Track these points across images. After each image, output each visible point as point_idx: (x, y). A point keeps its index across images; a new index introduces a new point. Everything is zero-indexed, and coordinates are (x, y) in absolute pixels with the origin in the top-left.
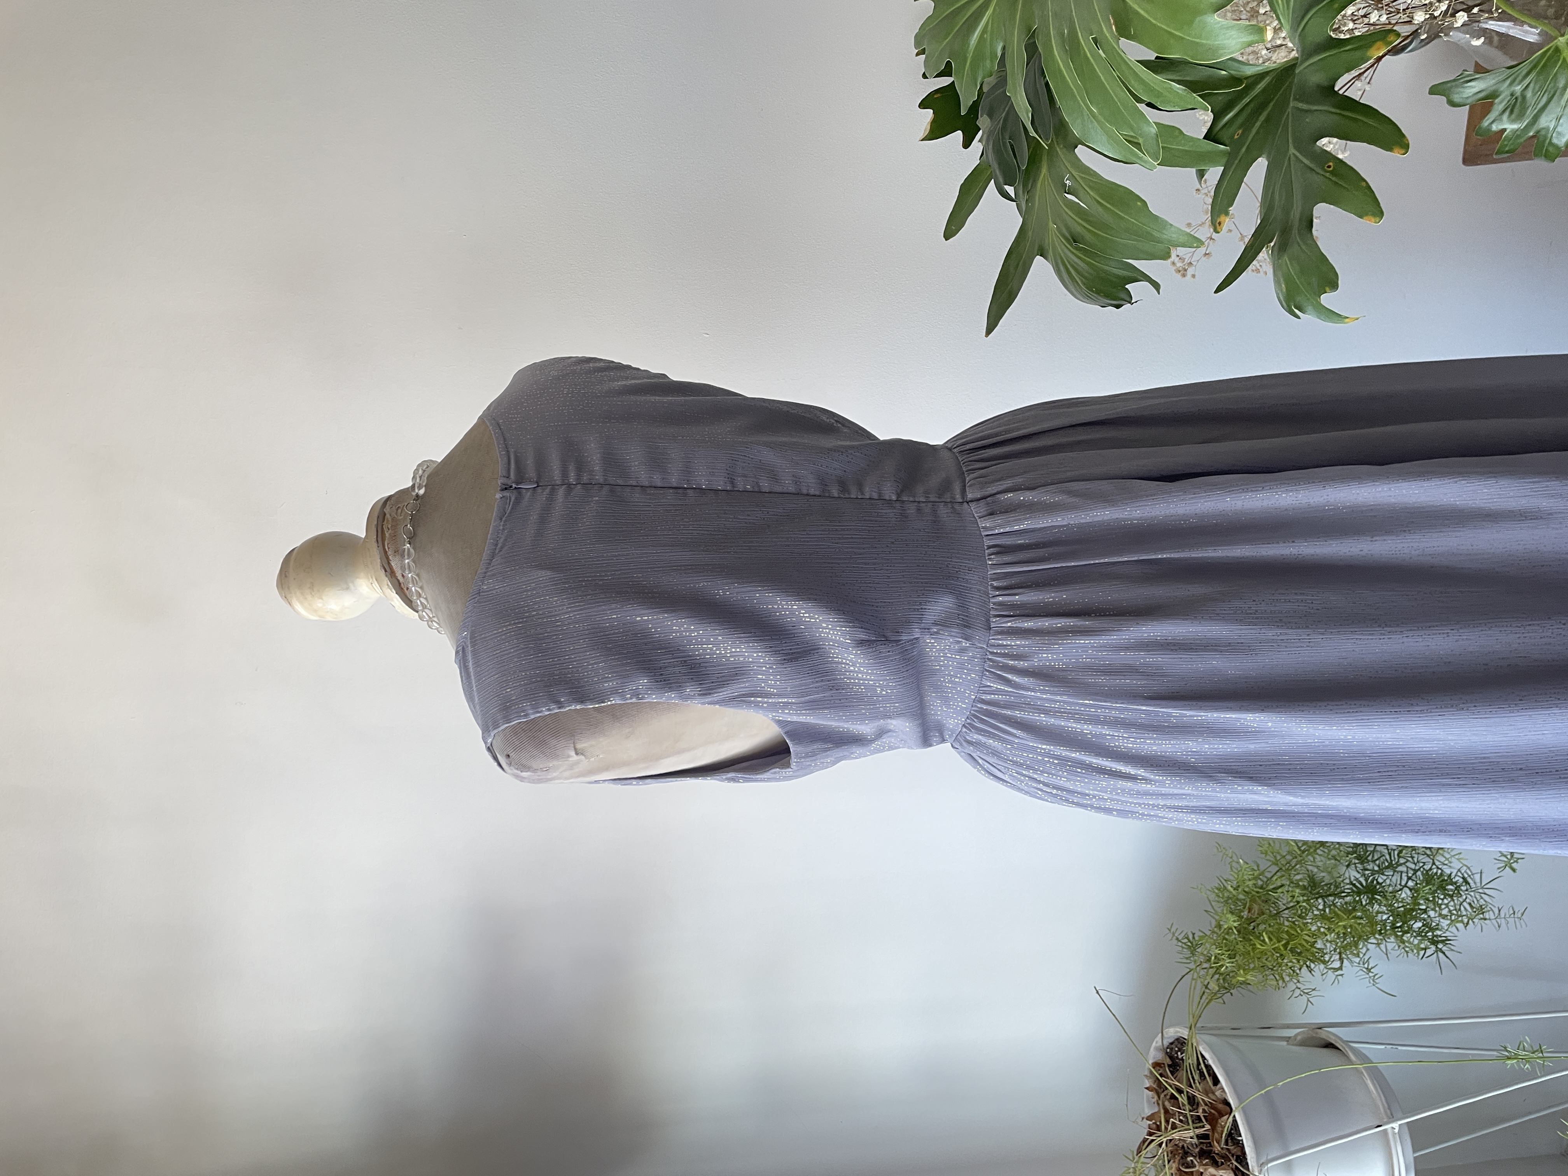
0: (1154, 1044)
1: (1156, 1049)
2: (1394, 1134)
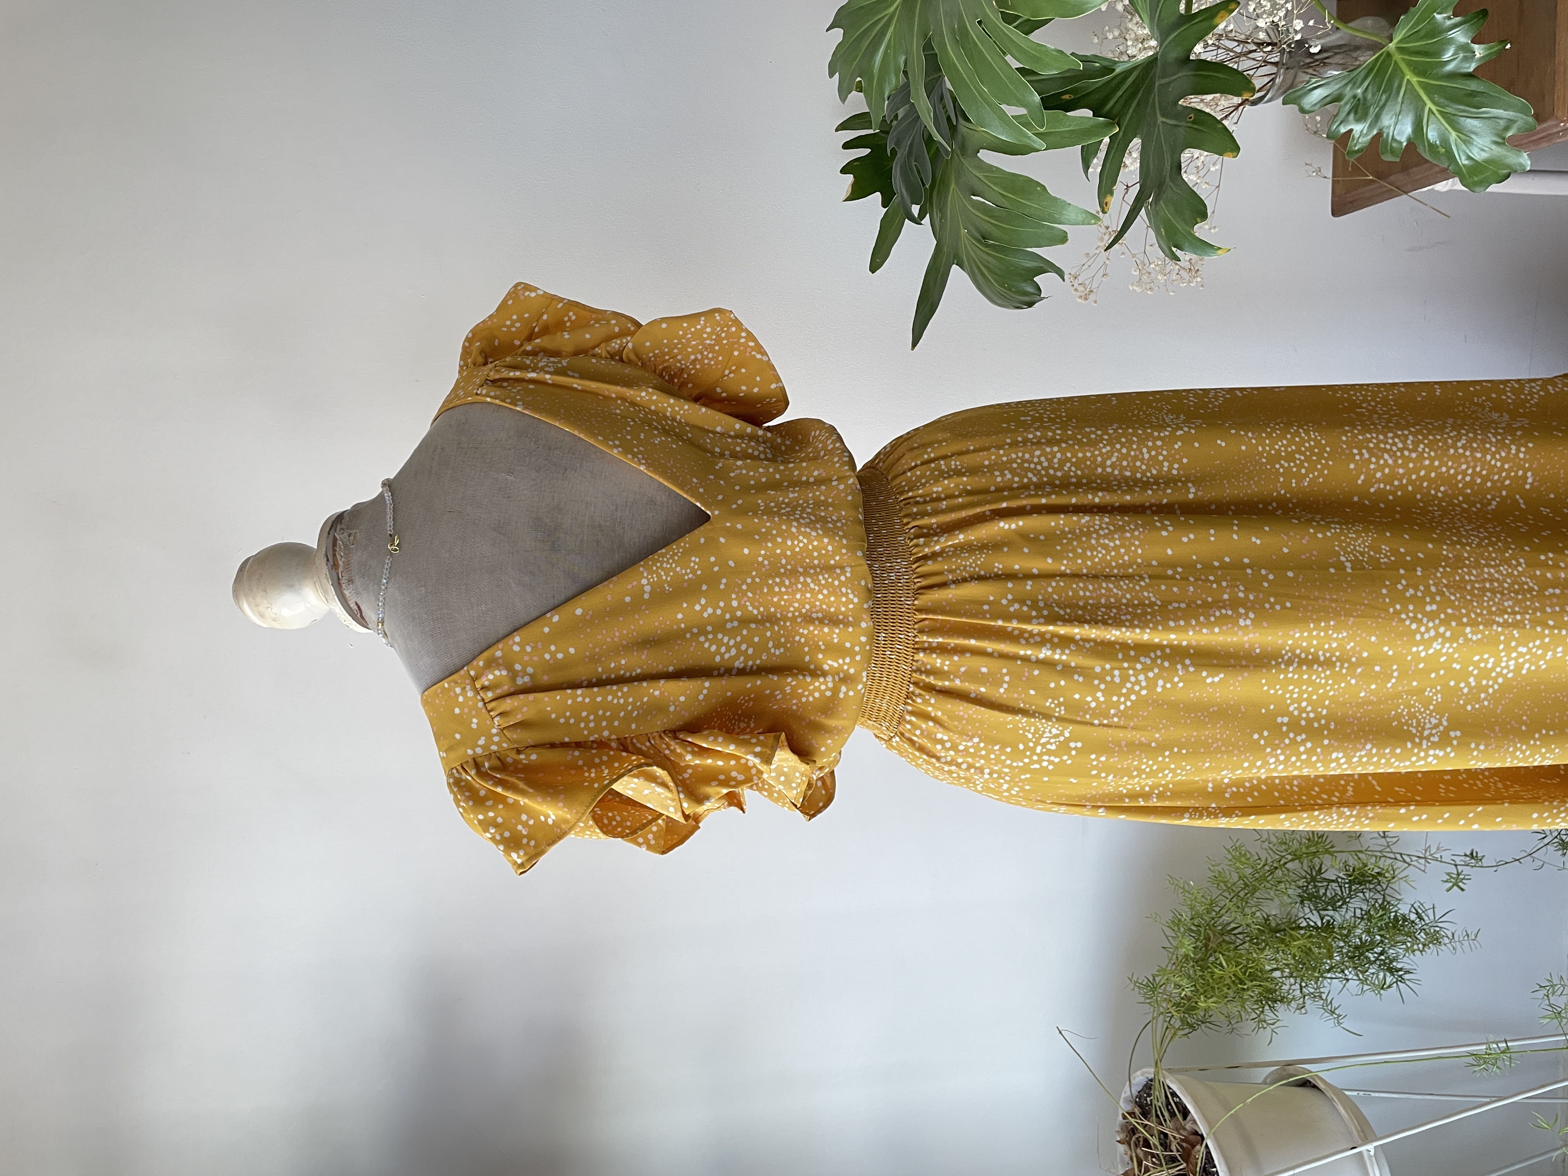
0: (1123, 1095)
1: (1126, 1100)
2: (1370, 1156)
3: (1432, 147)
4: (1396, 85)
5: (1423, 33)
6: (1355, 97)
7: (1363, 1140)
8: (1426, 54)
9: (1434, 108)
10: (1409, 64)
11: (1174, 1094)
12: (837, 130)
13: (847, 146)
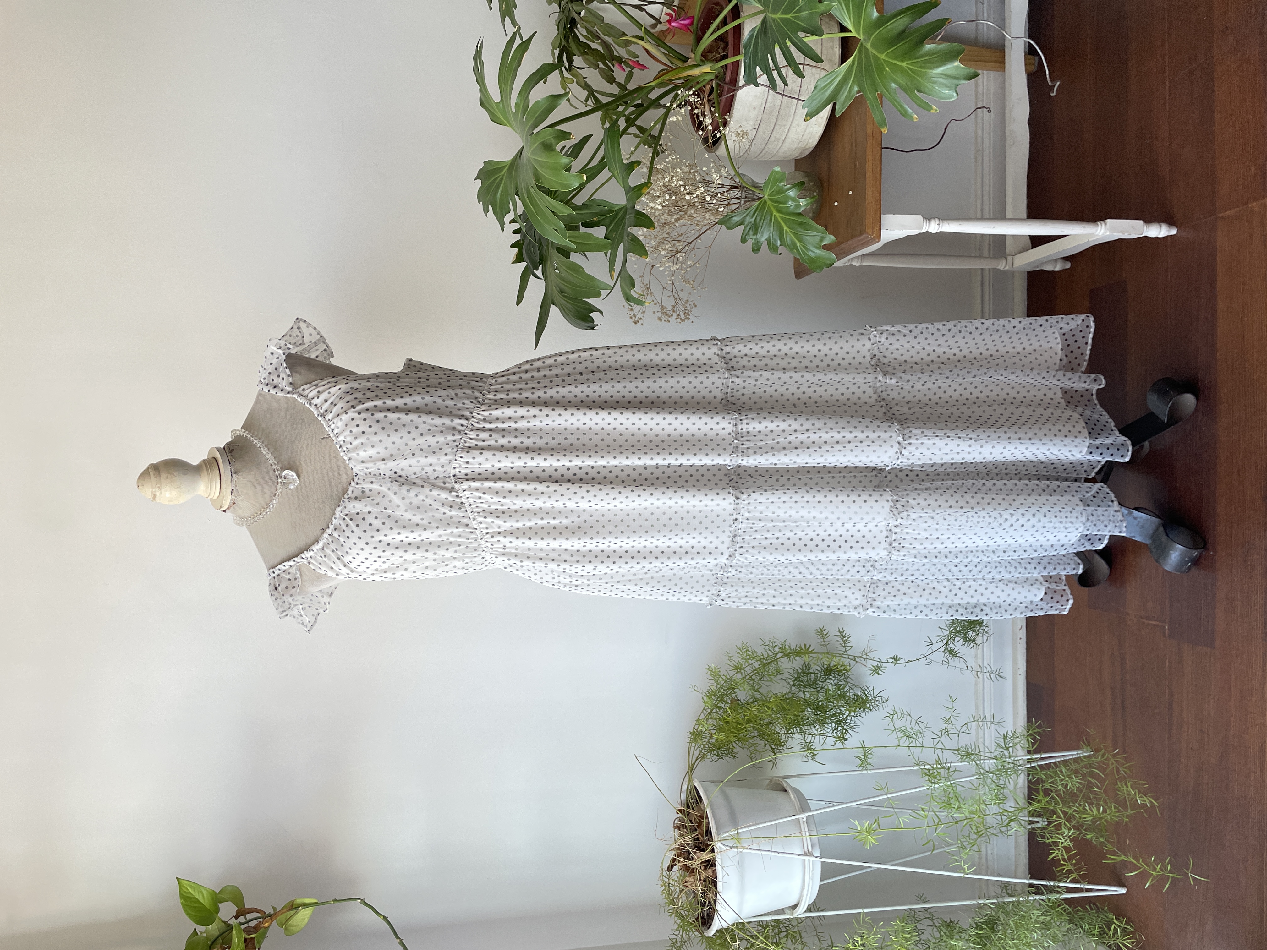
0: (676, 799)
2: (803, 821)
4: (769, 217)
5: (775, 193)
6: (750, 223)
7: (800, 812)
8: (779, 202)
9: (788, 230)
10: (775, 207)
11: (698, 792)
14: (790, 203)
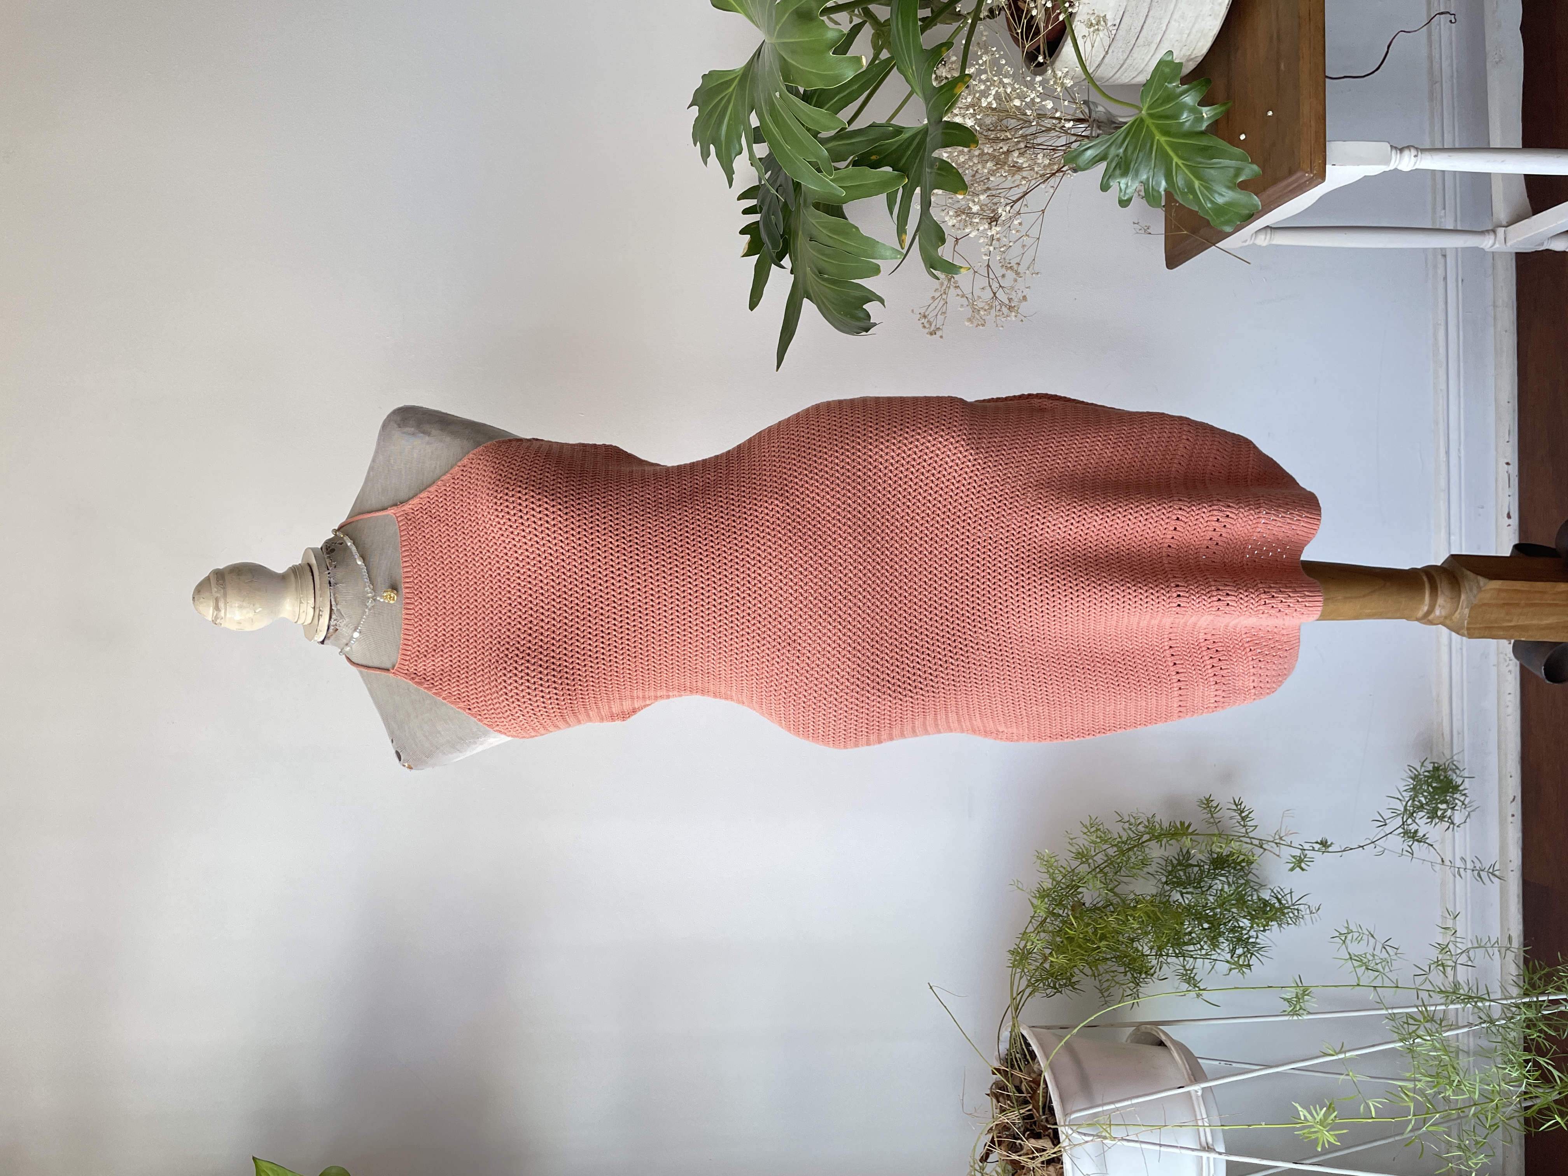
0: (994, 1053)
1: (995, 1057)
2: (1197, 1097)
3: (1183, 194)
4: (1148, 145)
5: (1160, 101)
6: (1118, 156)
7: (1191, 1081)
8: (1167, 117)
9: (1180, 162)
10: (1158, 127)
11: (1028, 1045)
12: (739, 199)
13: (746, 212)
14: (1185, 116)
